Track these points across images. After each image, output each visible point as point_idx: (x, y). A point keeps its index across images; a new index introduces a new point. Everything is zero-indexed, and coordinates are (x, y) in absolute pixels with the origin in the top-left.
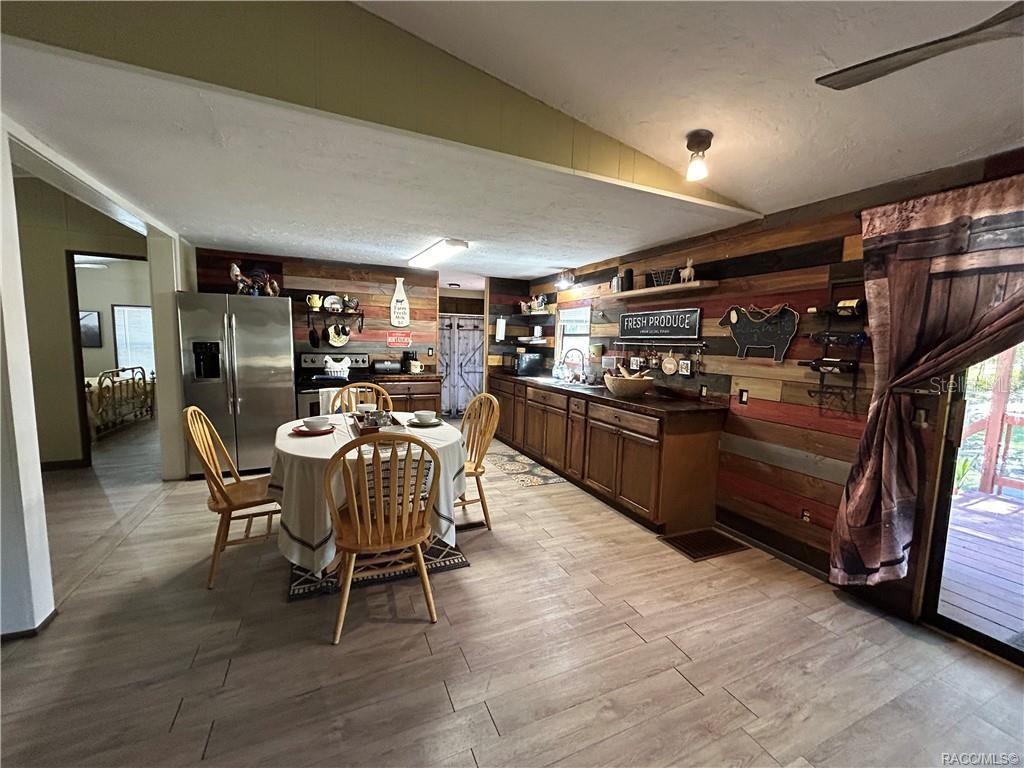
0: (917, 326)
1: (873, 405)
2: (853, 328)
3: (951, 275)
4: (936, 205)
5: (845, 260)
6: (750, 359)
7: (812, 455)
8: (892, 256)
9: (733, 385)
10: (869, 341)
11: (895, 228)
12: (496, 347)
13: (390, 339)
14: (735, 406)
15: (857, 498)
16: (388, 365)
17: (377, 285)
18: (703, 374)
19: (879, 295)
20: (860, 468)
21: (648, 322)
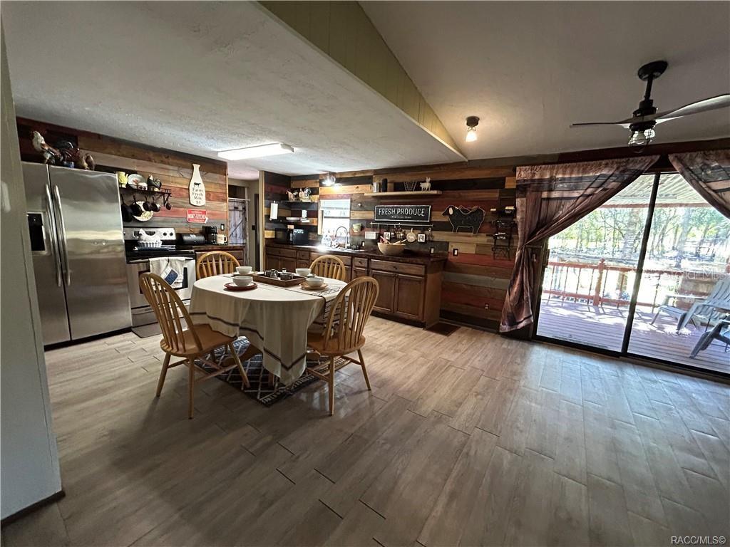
0: (537, 219)
1: (518, 253)
2: (510, 219)
3: (549, 199)
4: (544, 169)
5: (506, 187)
6: (460, 233)
7: (490, 278)
8: (528, 189)
9: (450, 247)
10: (516, 225)
11: (529, 177)
12: (269, 224)
13: (190, 216)
14: (451, 257)
15: (514, 294)
16: (193, 237)
17: (176, 168)
18: (432, 241)
19: (522, 205)
20: (514, 280)
21: (396, 211)
